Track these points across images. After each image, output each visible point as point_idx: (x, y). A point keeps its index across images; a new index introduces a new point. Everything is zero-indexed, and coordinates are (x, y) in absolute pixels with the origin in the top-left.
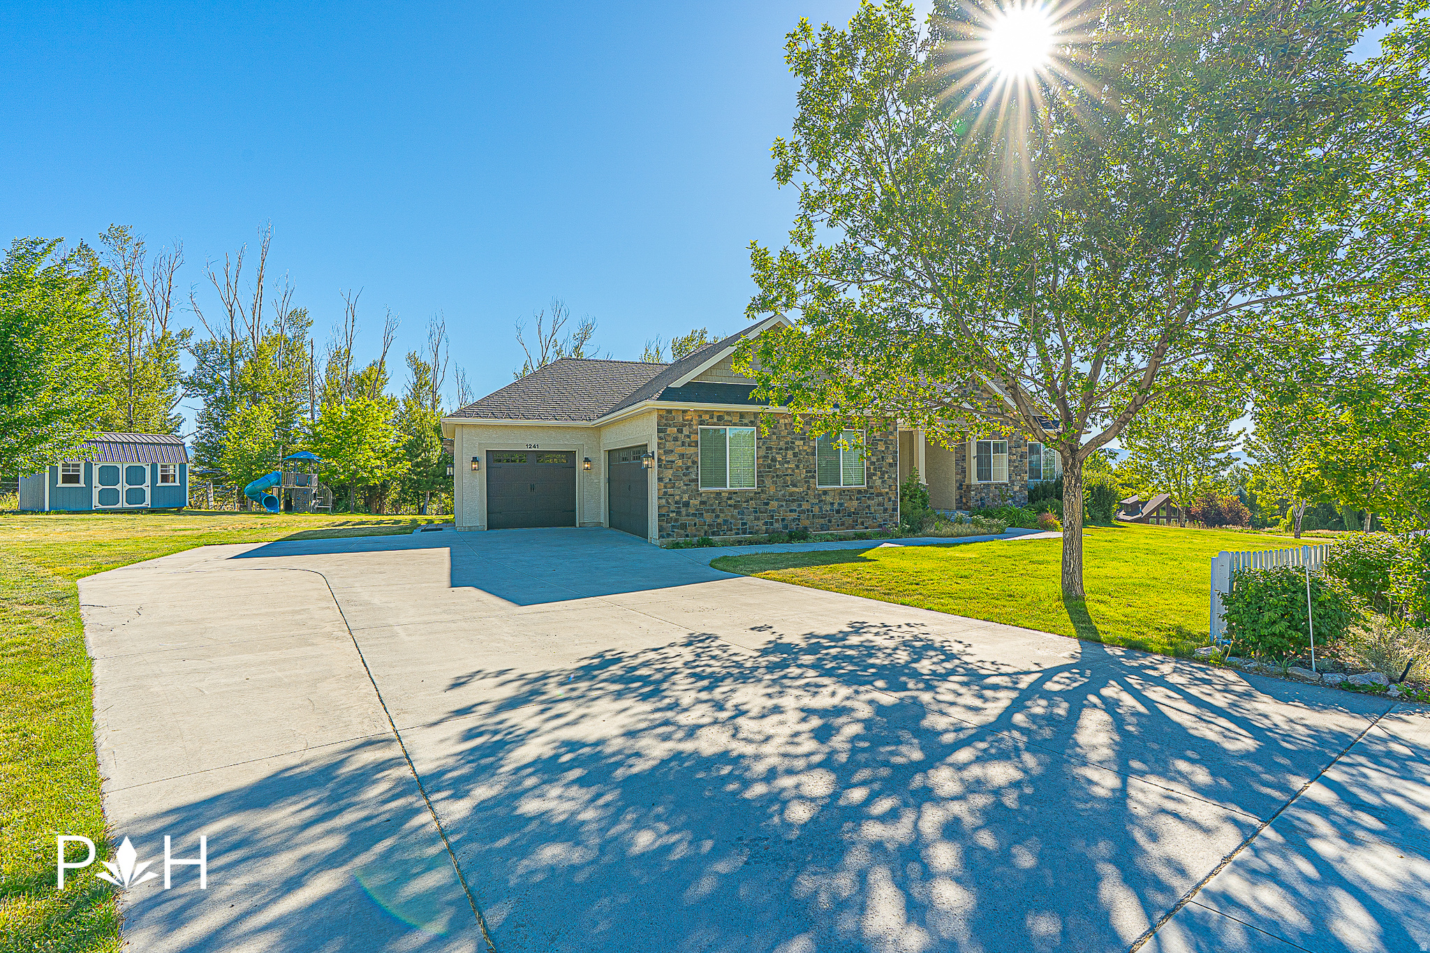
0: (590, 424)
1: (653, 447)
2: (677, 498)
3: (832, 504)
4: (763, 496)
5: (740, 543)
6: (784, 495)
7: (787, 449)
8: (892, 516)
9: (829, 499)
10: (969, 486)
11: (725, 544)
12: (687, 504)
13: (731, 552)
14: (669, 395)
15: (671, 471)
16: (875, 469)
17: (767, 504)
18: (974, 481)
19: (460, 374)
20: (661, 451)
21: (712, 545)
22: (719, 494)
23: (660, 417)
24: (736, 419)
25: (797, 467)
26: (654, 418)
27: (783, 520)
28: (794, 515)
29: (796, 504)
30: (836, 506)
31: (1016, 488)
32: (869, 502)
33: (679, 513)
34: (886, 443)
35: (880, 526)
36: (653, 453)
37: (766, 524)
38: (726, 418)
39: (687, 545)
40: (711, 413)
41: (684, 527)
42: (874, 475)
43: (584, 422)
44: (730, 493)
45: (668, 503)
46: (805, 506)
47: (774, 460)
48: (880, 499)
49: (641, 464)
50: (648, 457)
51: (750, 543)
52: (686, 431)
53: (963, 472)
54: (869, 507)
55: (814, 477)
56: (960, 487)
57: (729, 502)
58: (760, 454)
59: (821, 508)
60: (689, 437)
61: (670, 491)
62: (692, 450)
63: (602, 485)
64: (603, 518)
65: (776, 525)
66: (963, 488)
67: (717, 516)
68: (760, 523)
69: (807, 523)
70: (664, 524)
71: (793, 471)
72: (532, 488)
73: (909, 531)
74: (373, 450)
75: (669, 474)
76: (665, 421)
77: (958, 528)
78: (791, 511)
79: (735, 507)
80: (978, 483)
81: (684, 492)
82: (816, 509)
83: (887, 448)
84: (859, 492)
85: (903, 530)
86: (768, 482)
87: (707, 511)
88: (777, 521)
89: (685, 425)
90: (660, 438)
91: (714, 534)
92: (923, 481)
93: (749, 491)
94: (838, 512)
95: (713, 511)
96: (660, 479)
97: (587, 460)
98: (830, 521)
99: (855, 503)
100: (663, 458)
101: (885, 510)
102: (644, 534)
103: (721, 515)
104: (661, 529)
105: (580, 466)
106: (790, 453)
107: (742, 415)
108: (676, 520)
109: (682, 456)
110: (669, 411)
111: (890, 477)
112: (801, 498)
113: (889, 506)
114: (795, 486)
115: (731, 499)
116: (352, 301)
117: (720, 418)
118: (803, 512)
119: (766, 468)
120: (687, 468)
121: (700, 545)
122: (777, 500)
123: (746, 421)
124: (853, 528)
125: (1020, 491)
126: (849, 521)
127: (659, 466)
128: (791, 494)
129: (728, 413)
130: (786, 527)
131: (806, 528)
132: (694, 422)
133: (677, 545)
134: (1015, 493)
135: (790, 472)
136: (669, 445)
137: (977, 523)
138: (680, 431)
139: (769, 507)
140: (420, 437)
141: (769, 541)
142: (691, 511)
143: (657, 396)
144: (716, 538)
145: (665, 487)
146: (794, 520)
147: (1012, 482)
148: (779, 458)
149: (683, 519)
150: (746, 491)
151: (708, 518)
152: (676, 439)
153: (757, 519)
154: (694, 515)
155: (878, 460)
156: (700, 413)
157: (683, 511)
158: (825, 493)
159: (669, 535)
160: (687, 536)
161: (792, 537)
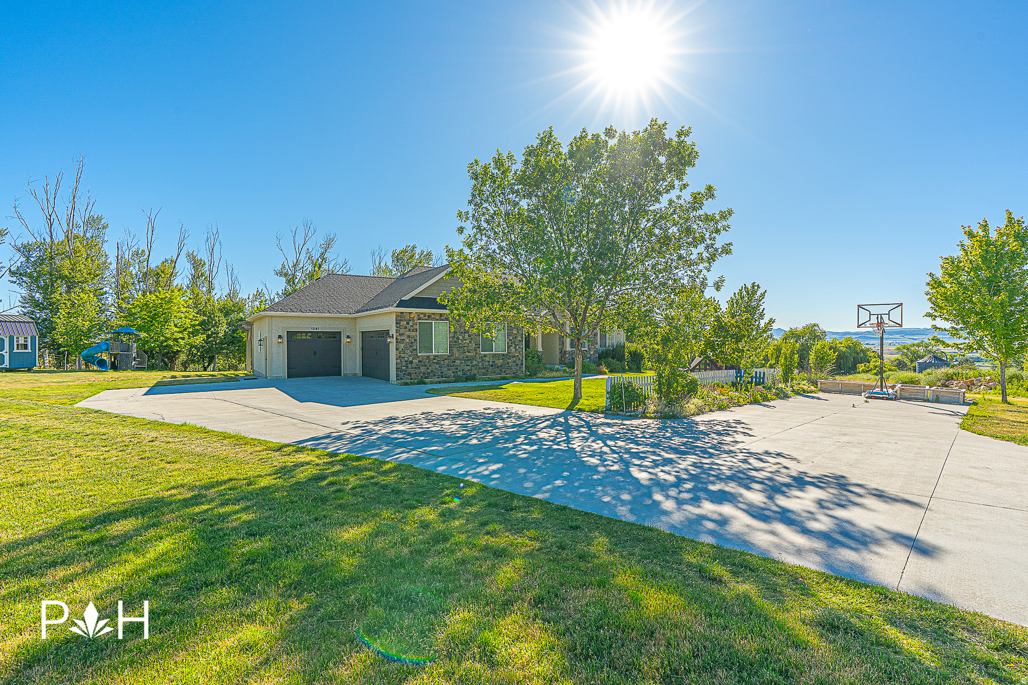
0: (351, 316)
1: (393, 331)
2: (406, 359)
3: (489, 362)
4: (452, 358)
5: (440, 382)
6: (463, 357)
7: (465, 333)
8: (520, 368)
9: (487, 359)
10: (565, 352)
11: (432, 383)
12: (411, 362)
13: (435, 386)
14: (402, 304)
15: (403, 345)
16: (511, 343)
17: (454, 362)
18: (568, 348)
19: (230, 268)
20: (398, 334)
21: (425, 383)
22: (428, 357)
23: (397, 316)
24: (438, 317)
25: (470, 342)
26: (394, 316)
27: (463, 370)
28: (469, 368)
29: (470, 362)
30: (491, 363)
31: (592, 353)
32: (508, 360)
33: (407, 367)
34: (517, 329)
35: (514, 373)
36: (393, 335)
37: (453, 372)
38: (433, 316)
39: (412, 384)
40: (424, 314)
41: (410, 374)
42: (511, 346)
43: (347, 314)
44: (435, 356)
45: (401, 361)
46: (474, 363)
47: (458, 338)
48: (514, 359)
49: (386, 340)
50: (390, 337)
51: (445, 382)
52: (411, 323)
53: (563, 343)
54: (508, 363)
55: (479, 348)
56: (561, 352)
57: (434, 361)
58: (451, 335)
59: (483, 364)
60: (413, 326)
61: (402, 355)
62: (414, 333)
63: (358, 351)
64: (358, 371)
65: (459, 373)
66: (563, 353)
67: (428, 369)
68: (451, 372)
69: (475, 372)
70: (399, 373)
71: (468, 344)
72: (315, 353)
73: (529, 375)
74: (176, 326)
75: (402, 346)
76: (400, 318)
77: (554, 374)
78: (467, 365)
79: (437, 363)
80: (570, 350)
81: (410, 356)
82: (480, 365)
83: (518, 332)
84: (503, 355)
85: (526, 375)
86: (455, 350)
87: (422, 366)
88: (460, 371)
89: (410, 320)
90: (397, 327)
91: (426, 378)
92: (540, 349)
93: (445, 355)
94: (492, 366)
95: (425, 366)
96: (397, 349)
97: (348, 337)
98: (488, 371)
99: (501, 361)
100: (399, 338)
101: (517, 365)
102: (387, 379)
103: (430, 368)
104: (397, 375)
105: (344, 340)
106: (466, 335)
107: (441, 315)
108: (406, 371)
109: (409, 337)
110: (402, 313)
111: (520, 348)
112: (471, 359)
113: (519, 362)
114: (469, 352)
115: (435, 359)
116: (153, 217)
117: (429, 316)
118: (473, 366)
119: (454, 342)
120: (412, 343)
121: (418, 383)
122: (460, 360)
123: (443, 318)
124: (500, 374)
125: (594, 354)
126: (498, 370)
127: (397, 342)
128: (467, 357)
129: (434, 314)
130: (464, 374)
131: (475, 374)
132: (416, 319)
133: (406, 384)
134: (591, 355)
135: (466, 345)
136: (402, 331)
137: (564, 371)
138: (408, 323)
139: (455, 364)
140: (210, 317)
141: (455, 382)
142: (414, 366)
143: (395, 305)
144: (427, 380)
145: (400, 353)
146: (469, 370)
147: (589, 349)
148: (461, 337)
149: (409, 370)
150: (443, 355)
151: (423, 369)
152: (405, 328)
153: (449, 370)
154: (415, 368)
155: (513, 338)
156: (418, 314)
157: (409, 366)
158: (485, 356)
159: (402, 379)
160: (412, 379)
161: (467, 379)
